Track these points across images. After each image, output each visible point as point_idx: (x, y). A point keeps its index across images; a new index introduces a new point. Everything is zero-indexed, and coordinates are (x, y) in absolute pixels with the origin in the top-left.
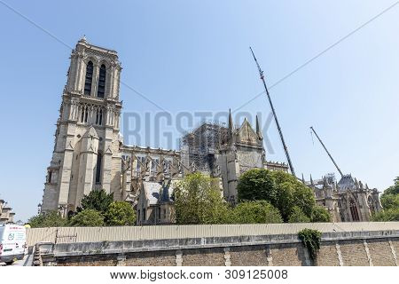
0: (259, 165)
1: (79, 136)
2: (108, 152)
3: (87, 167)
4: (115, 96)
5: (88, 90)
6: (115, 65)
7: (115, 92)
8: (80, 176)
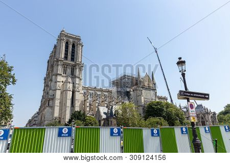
0: (154, 98)
1: (62, 82)
2: (78, 90)
3: (68, 98)
4: (80, 60)
5: (66, 58)
6: (80, 44)
7: (80, 58)
8: (64, 103)
